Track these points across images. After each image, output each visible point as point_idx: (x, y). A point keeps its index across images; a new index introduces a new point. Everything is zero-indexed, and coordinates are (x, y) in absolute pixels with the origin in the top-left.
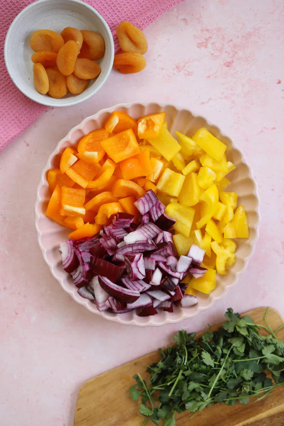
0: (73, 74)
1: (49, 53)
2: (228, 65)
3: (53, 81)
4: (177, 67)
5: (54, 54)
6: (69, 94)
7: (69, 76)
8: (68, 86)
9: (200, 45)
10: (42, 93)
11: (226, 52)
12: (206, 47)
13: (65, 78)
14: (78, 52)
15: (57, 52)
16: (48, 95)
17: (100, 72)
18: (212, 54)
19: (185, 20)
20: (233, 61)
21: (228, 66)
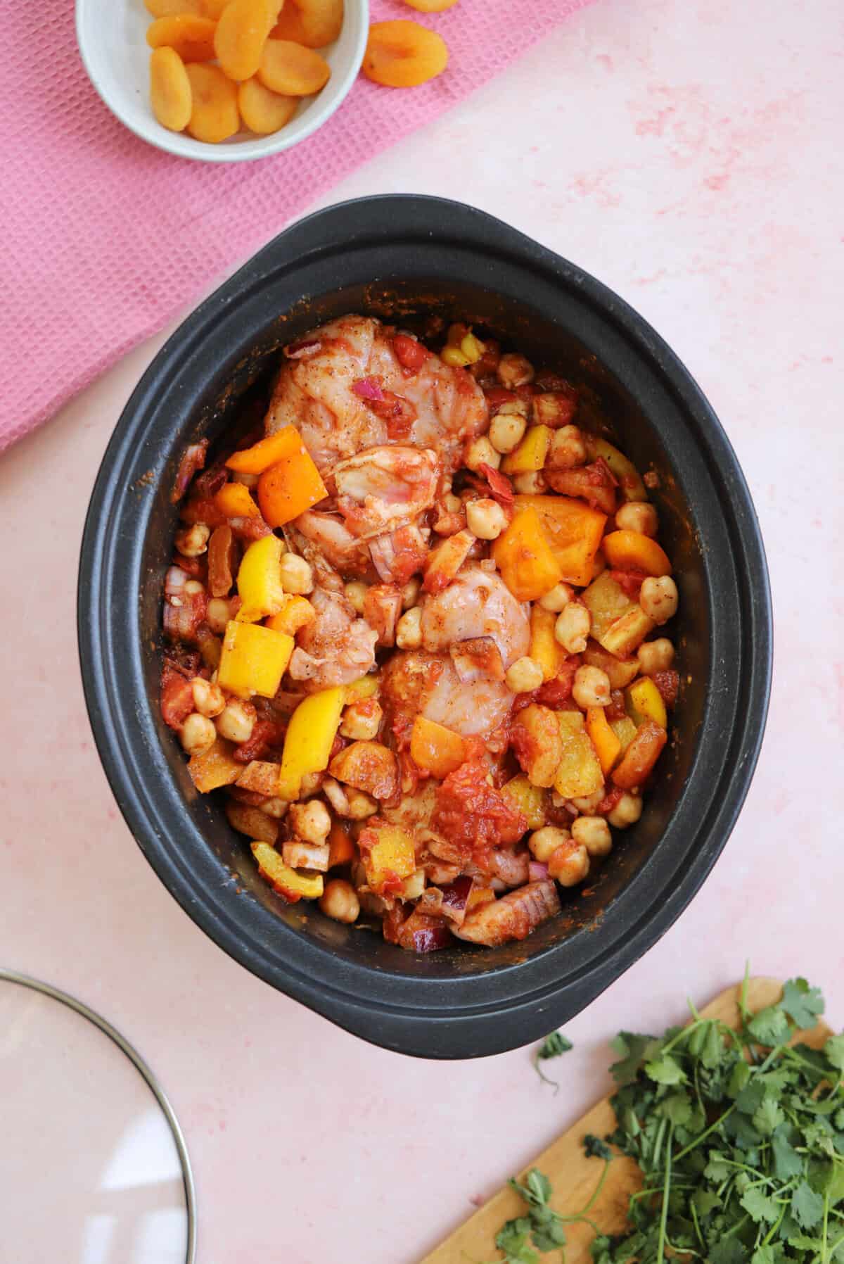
0: (257, 78)
1: (193, 18)
2: (716, 183)
3: (204, 98)
4: (580, 183)
5: (205, 22)
6: (245, 133)
7: (244, 82)
8: (243, 109)
9: (643, 128)
10: (170, 126)
11: (712, 150)
12: (659, 133)
13: (236, 88)
14: (272, 21)
15: (216, 19)
16: (187, 133)
17: (328, 79)
18: (675, 154)
19: (606, 59)
20: (727, 177)
21: (714, 188)
